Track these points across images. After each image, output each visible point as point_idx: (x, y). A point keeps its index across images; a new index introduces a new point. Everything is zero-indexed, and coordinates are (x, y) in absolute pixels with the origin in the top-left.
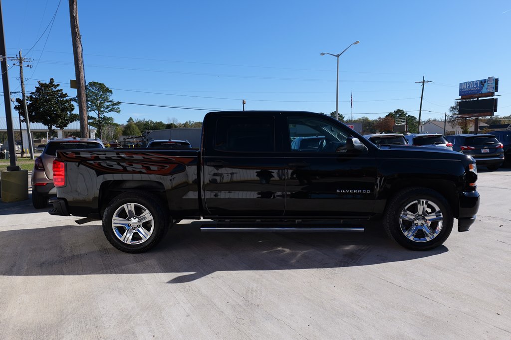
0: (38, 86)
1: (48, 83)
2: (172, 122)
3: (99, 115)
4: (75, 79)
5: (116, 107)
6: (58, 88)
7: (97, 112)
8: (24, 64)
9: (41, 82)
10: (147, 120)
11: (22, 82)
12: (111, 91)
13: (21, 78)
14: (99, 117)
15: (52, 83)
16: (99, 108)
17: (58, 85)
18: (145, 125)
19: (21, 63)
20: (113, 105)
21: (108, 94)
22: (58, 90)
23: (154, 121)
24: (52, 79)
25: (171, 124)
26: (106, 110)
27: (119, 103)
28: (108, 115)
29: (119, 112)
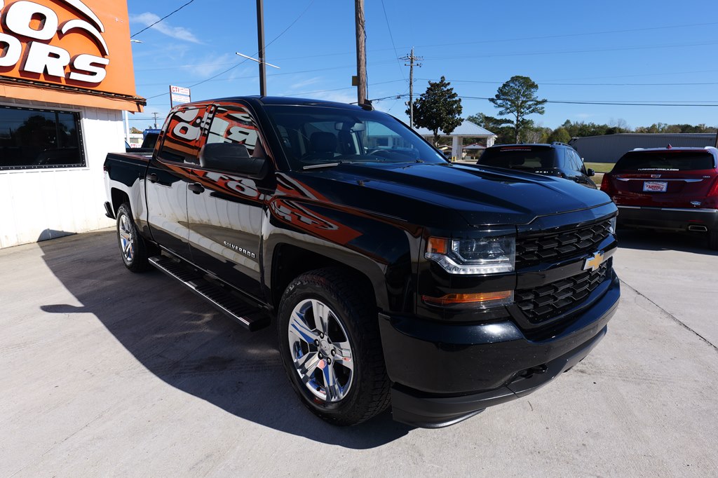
0: (429, 86)
1: (438, 82)
2: (616, 126)
3: (517, 118)
4: (356, 75)
5: (539, 106)
6: (449, 87)
7: (516, 114)
8: (415, 63)
9: (432, 82)
10: (587, 123)
11: (411, 84)
12: (536, 87)
13: (411, 79)
14: (518, 120)
15: (442, 83)
16: (518, 108)
17: (449, 84)
18: (581, 129)
19: (412, 62)
20: (536, 104)
21: (533, 90)
22: (448, 90)
23: (596, 124)
24: (443, 77)
25: (615, 128)
26: (527, 111)
27: (544, 101)
28: (527, 117)
29: (542, 113)
